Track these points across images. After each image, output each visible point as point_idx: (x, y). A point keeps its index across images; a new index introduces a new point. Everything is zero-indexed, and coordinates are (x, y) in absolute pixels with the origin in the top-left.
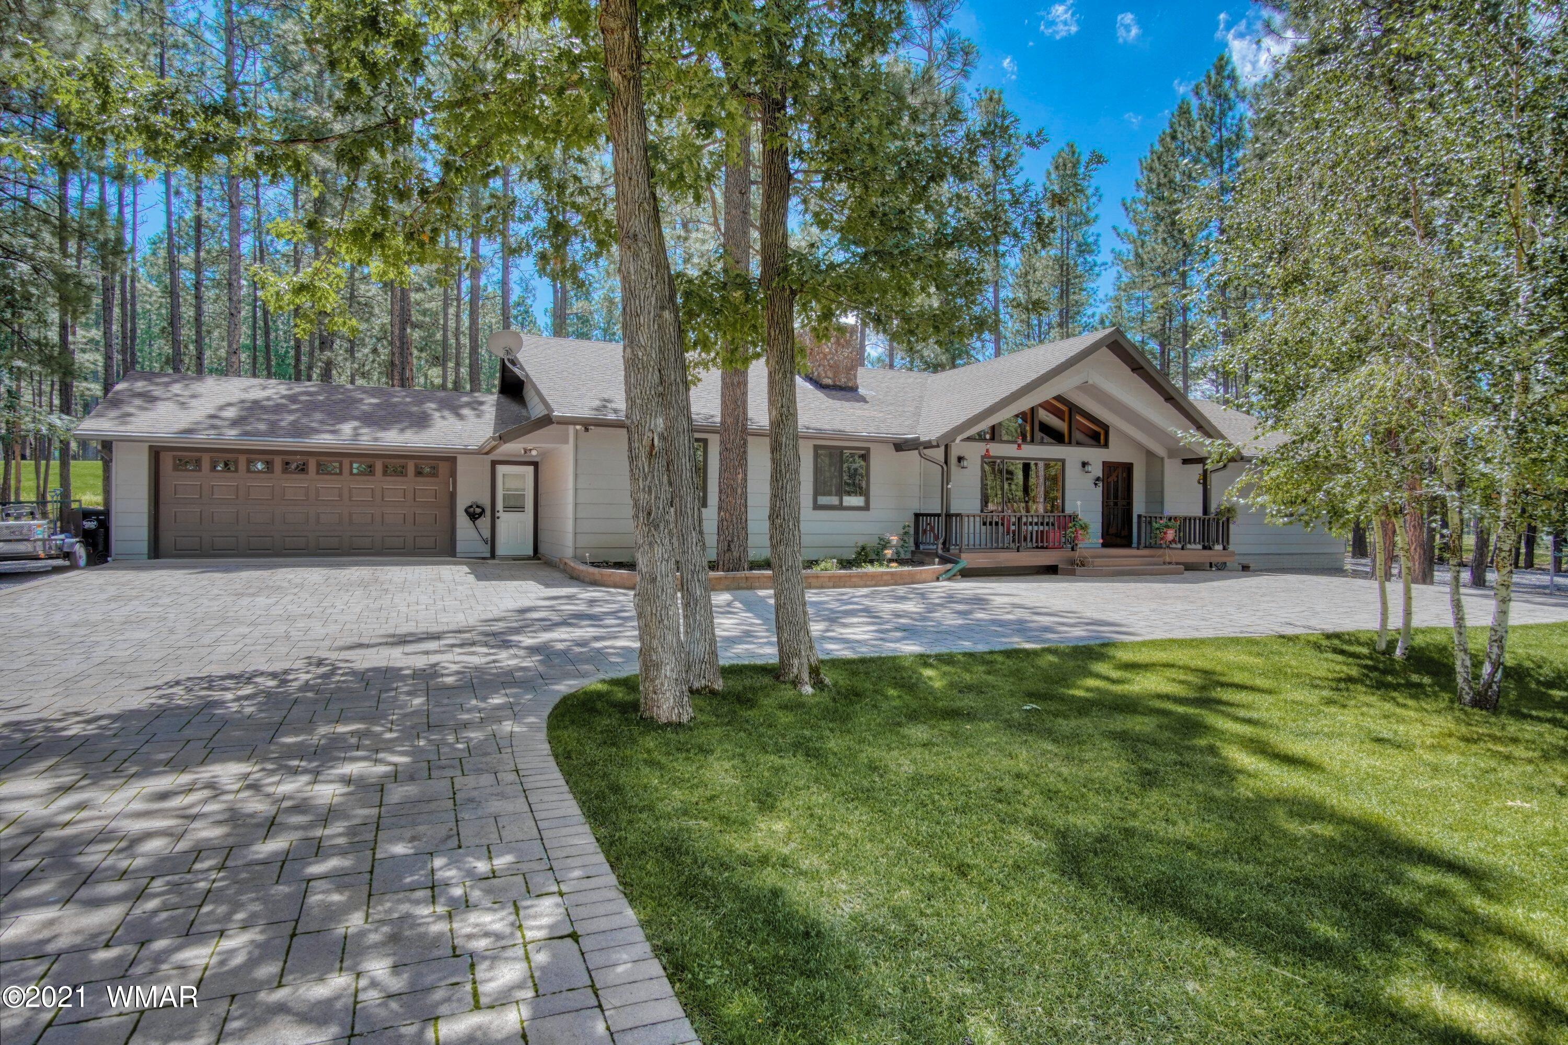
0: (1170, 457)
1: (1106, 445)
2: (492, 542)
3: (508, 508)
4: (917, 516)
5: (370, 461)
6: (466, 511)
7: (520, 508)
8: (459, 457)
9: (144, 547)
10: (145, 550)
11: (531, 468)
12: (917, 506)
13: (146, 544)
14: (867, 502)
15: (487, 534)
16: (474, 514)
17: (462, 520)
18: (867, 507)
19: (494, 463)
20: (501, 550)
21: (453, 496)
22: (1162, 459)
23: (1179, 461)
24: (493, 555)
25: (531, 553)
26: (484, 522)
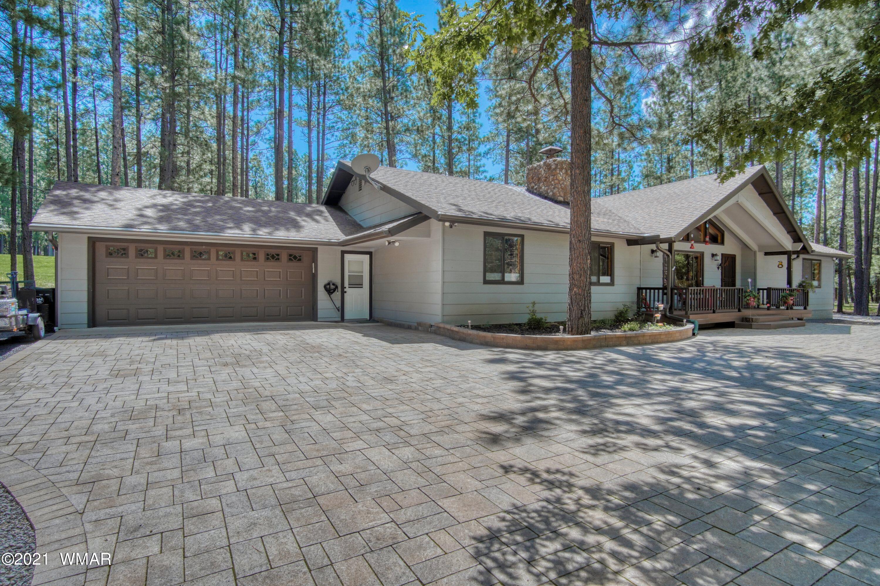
0: (759, 251)
1: (722, 243)
2: (342, 309)
3: (352, 286)
4: (640, 289)
5: (254, 250)
6: (325, 287)
7: (360, 285)
8: (320, 248)
9: (84, 318)
10: (86, 321)
11: (368, 256)
12: (637, 284)
13: (86, 316)
14: (612, 280)
15: (338, 304)
16: (330, 289)
17: (321, 293)
18: (612, 284)
19: (343, 253)
20: (347, 316)
21: (314, 277)
22: (755, 253)
23: (763, 253)
24: (343, 319)
25: (367, 317)
26: (337, 295)
